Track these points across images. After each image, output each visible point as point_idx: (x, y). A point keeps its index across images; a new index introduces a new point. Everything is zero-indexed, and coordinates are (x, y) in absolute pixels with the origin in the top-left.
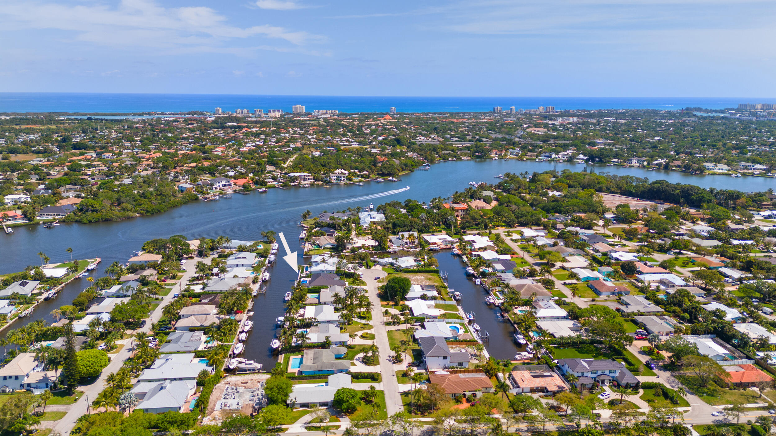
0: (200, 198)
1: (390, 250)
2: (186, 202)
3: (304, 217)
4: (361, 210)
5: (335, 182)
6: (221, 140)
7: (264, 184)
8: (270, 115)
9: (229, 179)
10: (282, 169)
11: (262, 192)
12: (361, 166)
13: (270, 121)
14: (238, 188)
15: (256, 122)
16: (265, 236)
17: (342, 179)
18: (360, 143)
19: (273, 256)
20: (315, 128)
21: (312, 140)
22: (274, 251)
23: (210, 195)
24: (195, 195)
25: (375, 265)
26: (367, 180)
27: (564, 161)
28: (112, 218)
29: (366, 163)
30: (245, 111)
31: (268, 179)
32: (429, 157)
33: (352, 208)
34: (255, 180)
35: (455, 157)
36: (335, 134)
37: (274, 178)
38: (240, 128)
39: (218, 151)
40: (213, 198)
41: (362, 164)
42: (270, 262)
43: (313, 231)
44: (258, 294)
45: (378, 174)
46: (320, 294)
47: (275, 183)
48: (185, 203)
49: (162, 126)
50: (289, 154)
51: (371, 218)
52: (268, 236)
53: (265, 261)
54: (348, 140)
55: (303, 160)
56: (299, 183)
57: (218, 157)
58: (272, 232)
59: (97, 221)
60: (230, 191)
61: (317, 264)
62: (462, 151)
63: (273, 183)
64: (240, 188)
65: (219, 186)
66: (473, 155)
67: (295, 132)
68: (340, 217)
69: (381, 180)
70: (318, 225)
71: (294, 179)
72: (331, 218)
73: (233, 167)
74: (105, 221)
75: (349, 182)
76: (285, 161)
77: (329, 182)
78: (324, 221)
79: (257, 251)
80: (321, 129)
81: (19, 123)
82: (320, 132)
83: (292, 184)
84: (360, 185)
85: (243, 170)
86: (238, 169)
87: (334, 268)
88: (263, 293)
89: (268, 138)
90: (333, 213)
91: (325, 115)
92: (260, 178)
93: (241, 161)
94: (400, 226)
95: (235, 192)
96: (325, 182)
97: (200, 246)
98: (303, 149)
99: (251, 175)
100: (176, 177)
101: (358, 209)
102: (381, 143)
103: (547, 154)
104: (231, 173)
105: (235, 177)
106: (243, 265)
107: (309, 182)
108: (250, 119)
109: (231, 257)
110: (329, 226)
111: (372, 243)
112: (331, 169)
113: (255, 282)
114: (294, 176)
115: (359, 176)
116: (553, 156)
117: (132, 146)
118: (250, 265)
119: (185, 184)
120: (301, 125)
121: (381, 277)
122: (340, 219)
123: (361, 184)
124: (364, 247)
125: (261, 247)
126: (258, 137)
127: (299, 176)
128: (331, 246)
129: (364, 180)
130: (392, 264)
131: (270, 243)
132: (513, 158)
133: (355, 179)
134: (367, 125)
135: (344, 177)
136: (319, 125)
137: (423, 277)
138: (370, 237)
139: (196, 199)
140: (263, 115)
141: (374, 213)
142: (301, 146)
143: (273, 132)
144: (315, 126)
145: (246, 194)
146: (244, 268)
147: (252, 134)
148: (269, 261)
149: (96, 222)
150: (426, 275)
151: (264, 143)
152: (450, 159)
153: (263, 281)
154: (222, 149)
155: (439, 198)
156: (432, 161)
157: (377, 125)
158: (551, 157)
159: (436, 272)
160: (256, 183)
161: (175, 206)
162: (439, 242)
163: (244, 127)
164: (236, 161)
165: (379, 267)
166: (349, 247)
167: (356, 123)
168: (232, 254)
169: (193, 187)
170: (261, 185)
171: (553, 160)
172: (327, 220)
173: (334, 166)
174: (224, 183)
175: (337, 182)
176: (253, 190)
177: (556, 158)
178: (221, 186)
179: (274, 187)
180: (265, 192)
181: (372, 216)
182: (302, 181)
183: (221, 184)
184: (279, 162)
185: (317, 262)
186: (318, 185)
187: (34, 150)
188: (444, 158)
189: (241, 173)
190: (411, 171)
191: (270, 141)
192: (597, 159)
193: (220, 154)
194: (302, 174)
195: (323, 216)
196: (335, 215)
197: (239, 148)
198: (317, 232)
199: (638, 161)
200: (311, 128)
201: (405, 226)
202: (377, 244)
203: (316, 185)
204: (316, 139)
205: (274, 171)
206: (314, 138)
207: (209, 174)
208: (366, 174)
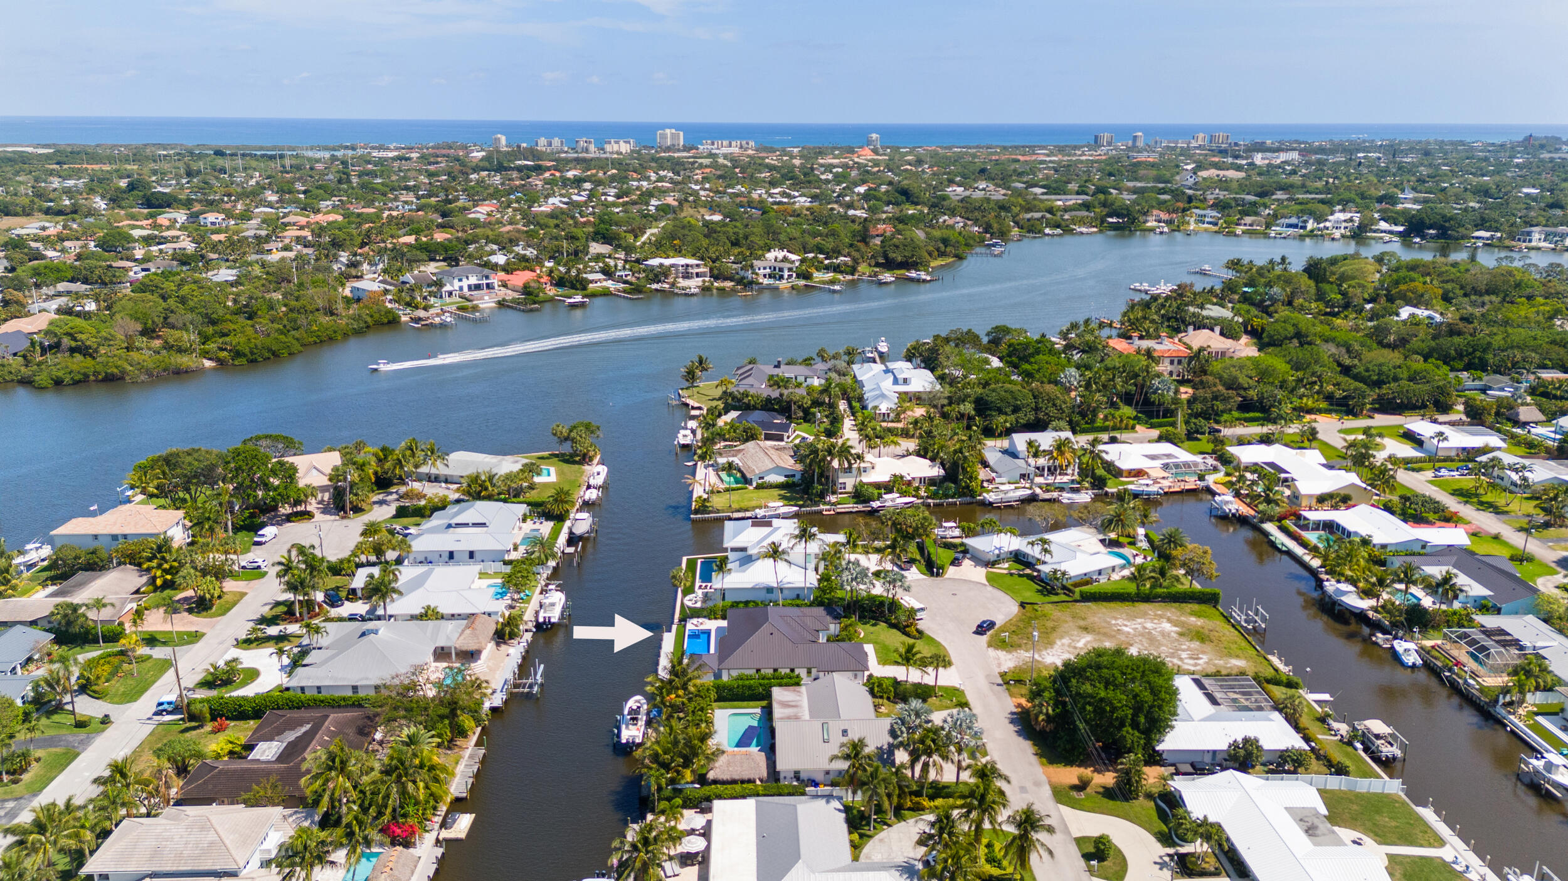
0: (404, 319)
1: (991, 497)
2: (361, 330)
3: (691, 376)
4: (857, 358)
5: (766, 281)
6: (491, 190)
7: (579, 284)
8: (608, 148)
9: (486, 271)
10: (629, 250)
11: (573, 306)
12: (829, 244)
13: (607, 159)
14: (510, 295)
15: (578, 161)
16: (566, 439)
17: (786, 274)
18: (814, 198)
19: (584, 515)
20: (708, 170)
21: (702, 193)
22: (592, 495)
23: (432, 311)
24: (390, 311)
25: (955, 562)
26: (849, 277)
27: (1343, 236)
28: (124, 372)
29: (842, 235)
30: (556, 142)
31: (591, 272)
32: (995, 226)
33: (832, 352)
34: (555, 275)
35: (1058, 226)
36: (755, 183)
37: (608, 273)
38: (539, 169)
39: (481, 212)
40: (437, 320)
41: (831, 239)
42: (572, 540)
43: (720, 422)
44: (513, 698)
45: (877, 265)
46: (768, 712)
47: (609, 284)
48: (358, 332)
49: (370, 166)
50: (649, 219)
51: (896, 381)
52: (573, 440)
53: (555, 533)
54: (784, 193)
55: (683, 227)
56: (673, 285)
57: (475, 224)
58: (588, 427)
59: (81, 382)
60: (486, 302)
61: (747, 559)
62: (1074, 213)
63: (605, 284)
64: (516, 295)
65: (461, 288)
66: (1102, 222)
67: (661, 179)
68: (801, 379)
69: (887, 277)
70: (733, 402)
71: (659, 274)
72: (775, 382)
73: (505, 245)
74: (103, 380)
75: (802, 282)
76: (637, 232)
77: (751, 283)
78: (752, 391)
79: (532, 496)
80: (719, 173)
81: (65, 159)
82: (719, 177)
83: (655, 286)
84: (834, 291)
85: (530, 252)
86: (519, 249)
87: (813, 580)
88: (529, 696)
89: (600, 188)
90: (778, 366)
91: (727, 149)
92: (569, 271)
93: (527, 232)
94: (1000, 411)
95: (502, 304)
96: (740, 281)
97: (336, 475)
98: (682, 210)
99: (549, 264)
100: (353, 265)
101: (848, 353)
102: (866, 197)
103: (1294, 220)
104: (500, 259)
105: (507, 269)
106: (472, 555)
107: (698, 281)
108: (563, 155)
109: (438, 520)
110: (768, 405)
111: (922, 469)
112: (756, 251)
113: (503, 635)
114: (661, 265)
115: (827, 268)
116: (1310, 225)
117: (280, 201)
118: (498, 557)
119: (370, 283)
120: (676, 166)
121: (1000, 620)
122: (799, 385)
123: (837, 288)
124: (896, 484)
125: (549, 476)
126: (579, 187)
127: (673, 266)
128: (781, 479)
129: (840, 277)
130: (1018, 557)
131: (580, 463)
132: (1206, 230)
133: (819, 276)
134: (822, 165)
135: (790, 270)
136: (715, 165)
137: (1167, 626)
138: (911, 445)
139: (393, 322)
140: (592, 148)
141: (902, 367)
142: (676, 203)
143: (613, 178)
144: (706, 166)
145: (531, 310)
146: (475, 568)
147: (565, 182)
148: (571, 533)
149: (76, 383)
150: (1172, 611)
151: (590, 197)
152: (1047, 231)
153: (538, 626)
154: (489, 209)
155: (1087, 322)
156: (1003, 235)
157: (845, 166)
158: (1304, 228)
159: (1209, 599)
160: (560, 283)
161: (328, 340)
162: (1154, 468)
163: (548, 169)
164: (518, 231)
165: (969, 571)
166: (849, 482)
167: (797, 162)
168: (440, 506)
169: (386, 292)
170: (573, 287)
171: (1312, 234)
172: (760, 388)
173: (761, 243)
174: (473, 280)
175: (771, 281)
176: (551, 300)
177: (1319, 229)
178: (466, 289)
179: (606, 293)
180: (582, 305)
181: (901, 376)
182: (680, 280)
183: (465, 283)
184: (623, 234)
185: (744, 549)
186: (721, 290)
187: (49, 208)
188: (1032, 229)
189: (524, 259)
190: (960, 258)
191: (605, 194)
192: (1431, 231)
193: (482, 217)
194: (681, 261)
195: (747, 375)
196: (786, 372)
197: (530, 207)
198: (732, 425)
199: (1547, 235)
200: (698, 171)
201: (1016, 410)
202: (936, 471)
203: (717, 289)
204: (710, 190)
205: (610, 257)
206: (705, 189)
207: (444, 260)
208: (845, 264)
